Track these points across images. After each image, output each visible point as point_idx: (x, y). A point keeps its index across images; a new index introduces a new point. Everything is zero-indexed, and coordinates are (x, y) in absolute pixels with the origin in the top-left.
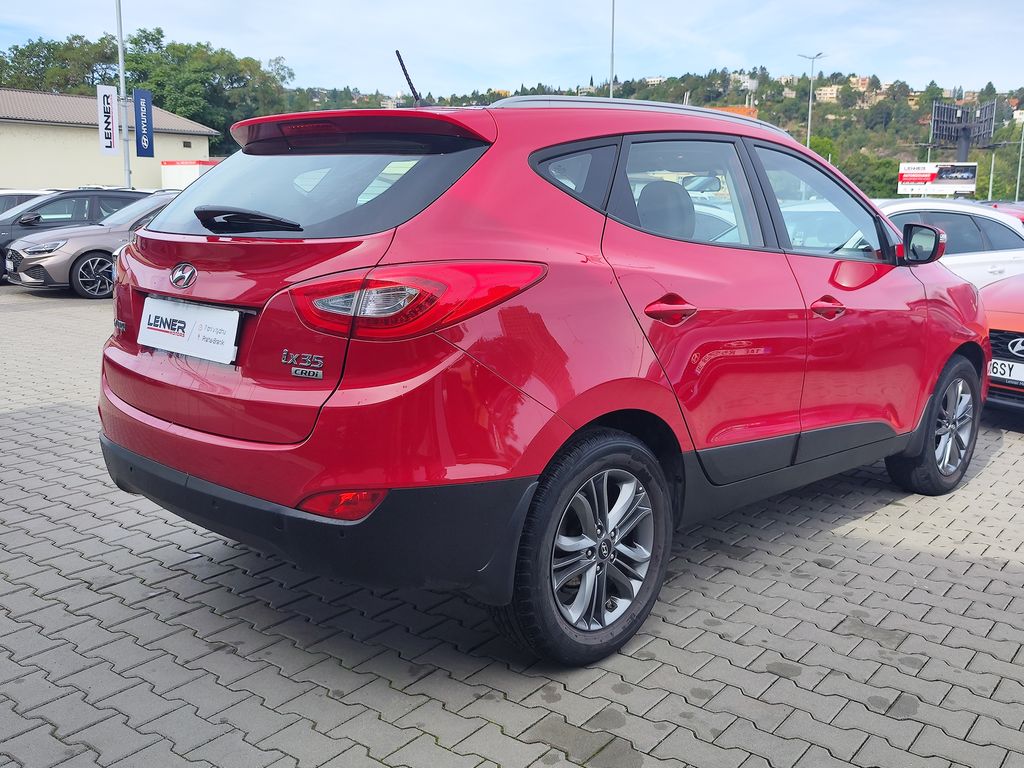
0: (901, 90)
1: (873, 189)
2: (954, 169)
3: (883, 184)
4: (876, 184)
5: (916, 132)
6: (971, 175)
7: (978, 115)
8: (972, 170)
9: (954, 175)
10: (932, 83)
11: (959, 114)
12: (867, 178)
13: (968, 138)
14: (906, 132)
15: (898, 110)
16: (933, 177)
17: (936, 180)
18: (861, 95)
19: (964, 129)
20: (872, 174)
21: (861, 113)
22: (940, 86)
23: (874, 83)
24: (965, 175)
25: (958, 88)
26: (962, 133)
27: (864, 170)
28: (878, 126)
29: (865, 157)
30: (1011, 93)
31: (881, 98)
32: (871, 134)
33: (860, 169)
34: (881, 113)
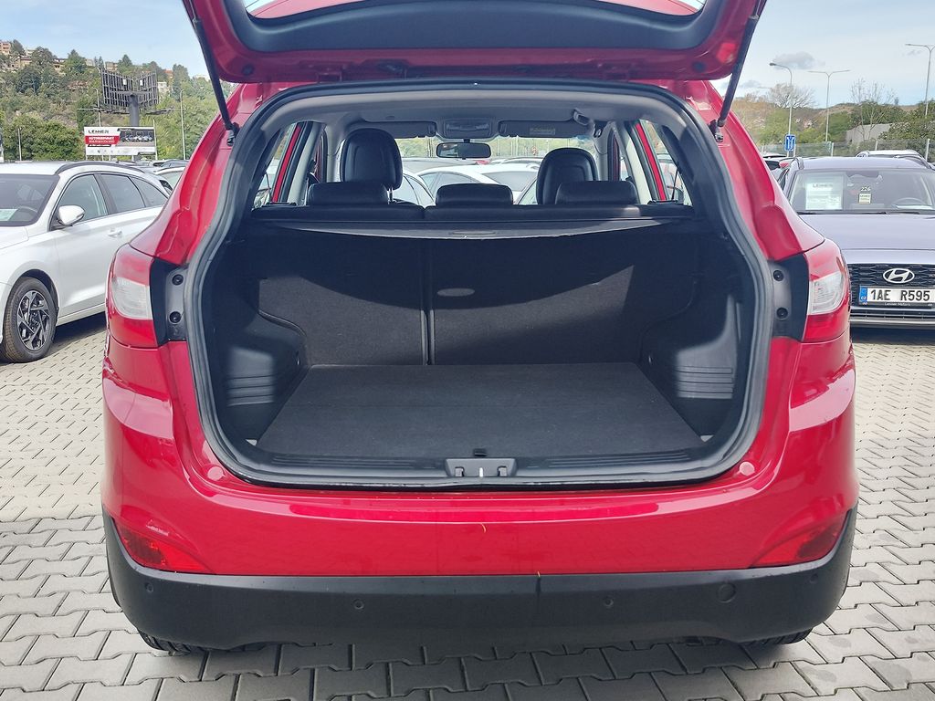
0: (43, 56)
1: (46, 151)
2: (134, 133)
3: (55, 146)
4: (47, 146)
5: (67, 97)
6: (150, 139)
7: (141, 84)
8: (151, 133)
9: (136, 138)
10: (73, 52)
11: (125, 83)
12: (39, 141)
13: (136, 105)
14: (57, 96)
15: (46, 75)
16: (116, 139)
17: (120, 143)
18: (4, 59)
19: (132, 96)
20: (42, 136)
21: (8, 76)
22: (81, 54)
23: (17, 48)
24: (146, 138)
25: (98, 58)
26: (131, 99)
27: (33, 132)
28: (29, 90)
29: (32, 120)
30: (145, 65)
31: (27, 63)
32: (24, 98)
33: (29, 131)
34: (30, 77)
